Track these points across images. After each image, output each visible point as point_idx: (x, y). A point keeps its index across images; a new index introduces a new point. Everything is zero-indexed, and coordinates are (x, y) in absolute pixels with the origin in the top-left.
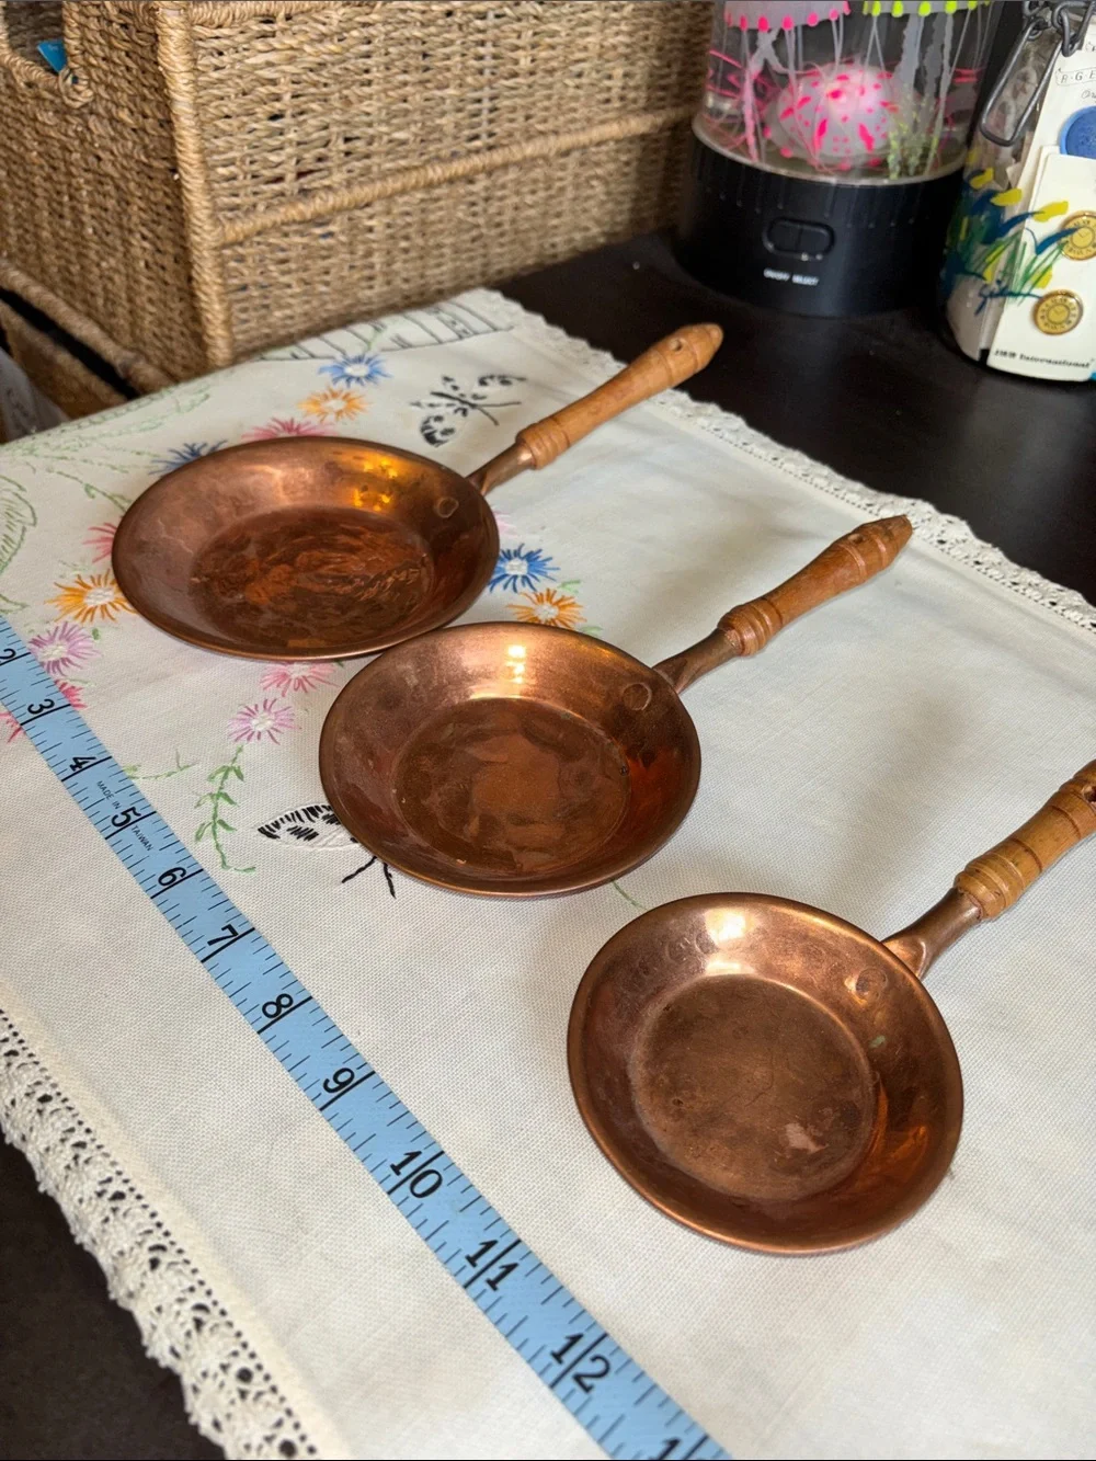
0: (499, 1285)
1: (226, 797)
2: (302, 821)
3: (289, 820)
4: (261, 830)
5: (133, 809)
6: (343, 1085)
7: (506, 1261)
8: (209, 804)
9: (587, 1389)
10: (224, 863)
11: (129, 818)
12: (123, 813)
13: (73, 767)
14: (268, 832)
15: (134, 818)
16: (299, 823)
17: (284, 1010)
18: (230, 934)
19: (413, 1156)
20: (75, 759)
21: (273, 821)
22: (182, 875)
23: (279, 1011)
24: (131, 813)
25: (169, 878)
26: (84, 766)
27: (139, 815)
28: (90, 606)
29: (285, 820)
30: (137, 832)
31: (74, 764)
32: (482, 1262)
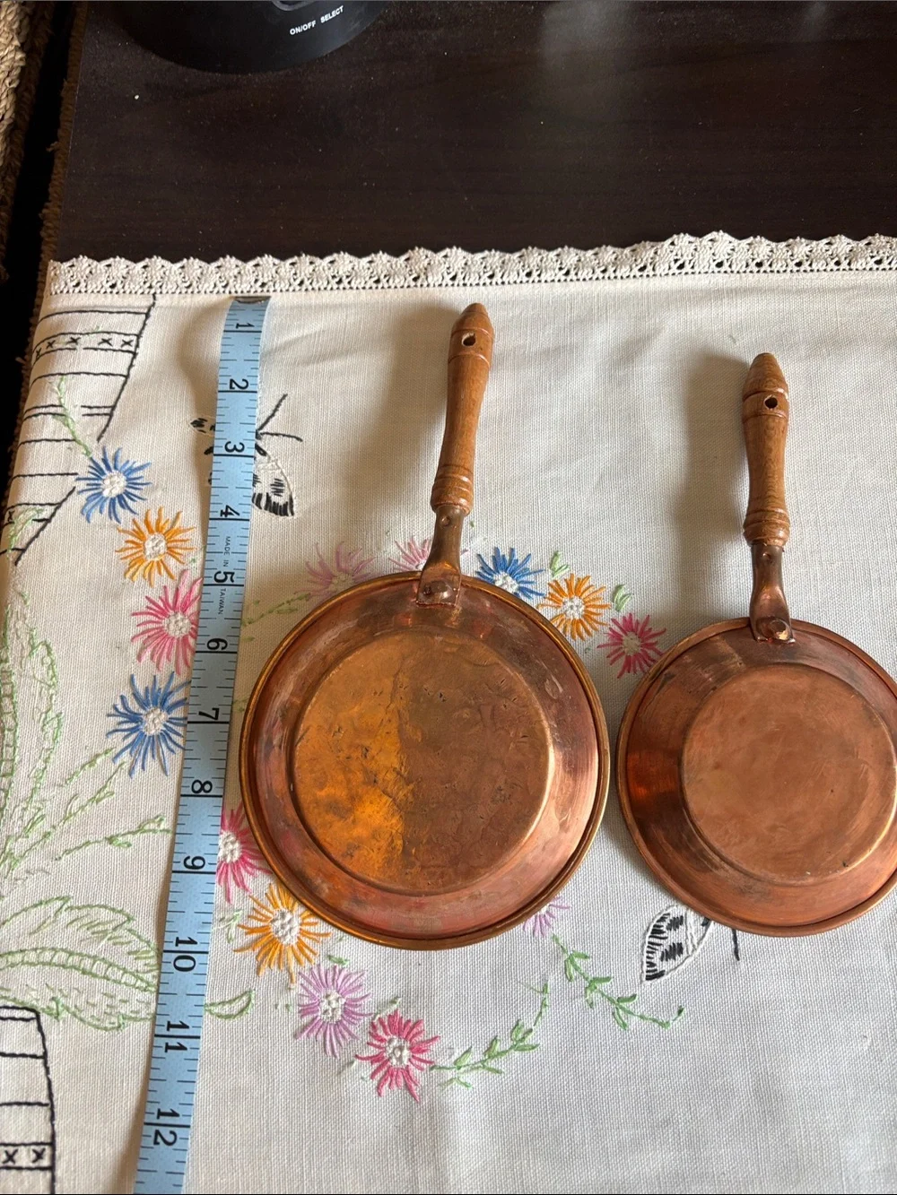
0: (169, 1051)
5: (233, 574)
6: (194, 867)
7: (184, 1042)
9: (156, 1143)
11: (226, 578)
12: (226, 573)
13: (222, 513)
15: (228, 582)
17: (202, 793)
18: (214, 716)
19: (192, 942)
20: (227, 507)
22: (223, 648)
23: (200, 791)
24: (229, 576)
25: (213, 645)
26: (229, 517)
27: (232, 581)
30: (223, 594)
31: (224, 511)
32: (173, 1031)
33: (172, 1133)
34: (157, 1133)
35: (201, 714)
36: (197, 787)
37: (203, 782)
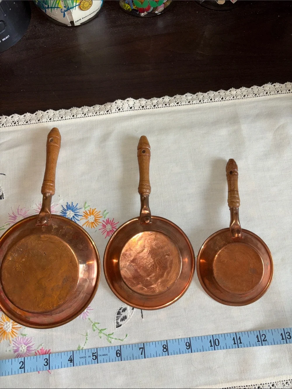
0: (241, 342)
1: (102, 330)
2: (120, 317)
3: (118, 319)
4: (117, 327)
5: (93, 353)
6: (189, 346)
7: (238, 338)
8: (101, 335)
9: (266, 340)
10: (121, 340)
11: (95, 355)
12: (93, 356)
13: (71, 362)
14: (118, 326)
15: (96, 354)
16: (120, 318)
17: (167, 348)
18: (142, 349)
19: (211, 341)
20: (69, 360)
21: (116, 323)
22: (119, 351)
23: (166, 349)
24: (94, 354)
25: (118, 355)
26: (72, 359)
27: (96, 353)
28: (10, 331)
29: (117, 320)
30: (101, 355)
31: (70, 361)
32: (236, 342)
33: (262, 336)
34: (264, 341)
35: (142, 354)
36: (165, 350)
37: (163, 348)
